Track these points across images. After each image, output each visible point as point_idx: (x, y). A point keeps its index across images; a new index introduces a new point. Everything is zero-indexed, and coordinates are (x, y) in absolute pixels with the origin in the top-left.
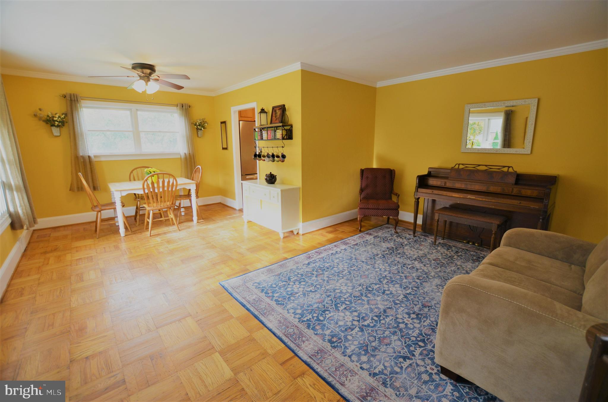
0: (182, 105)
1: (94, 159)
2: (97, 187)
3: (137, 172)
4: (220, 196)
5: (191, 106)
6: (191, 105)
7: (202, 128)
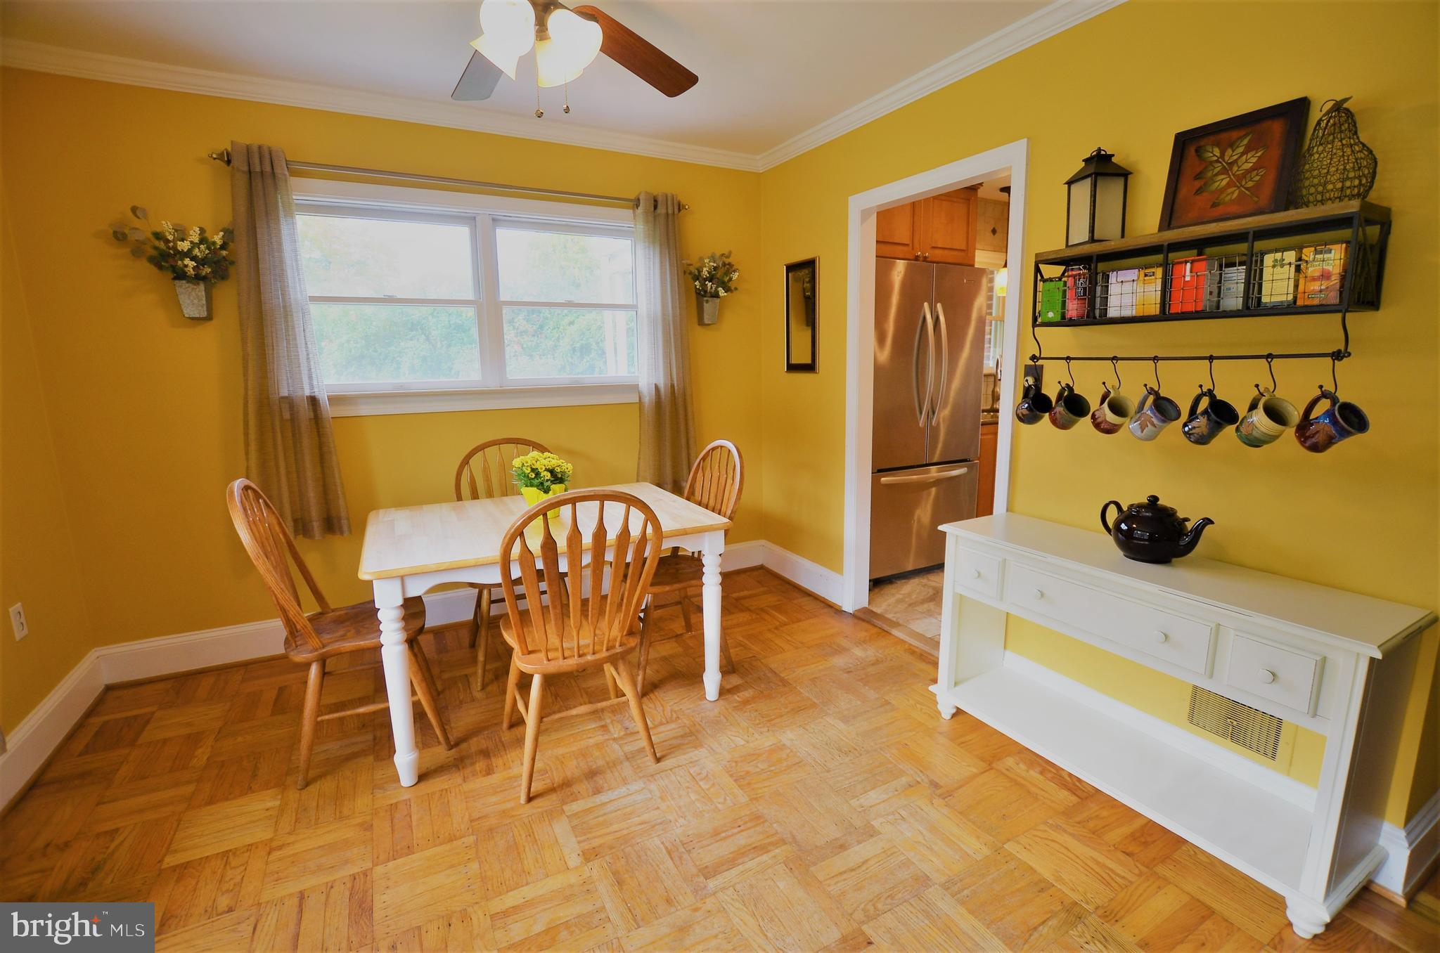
0: (656, 201)
1: (328, 410)
2: (339, 519)
3: (485, 461)
4: (763, 542)
5: (684, 207)
6: (683, 202)
7: (722, 292)
